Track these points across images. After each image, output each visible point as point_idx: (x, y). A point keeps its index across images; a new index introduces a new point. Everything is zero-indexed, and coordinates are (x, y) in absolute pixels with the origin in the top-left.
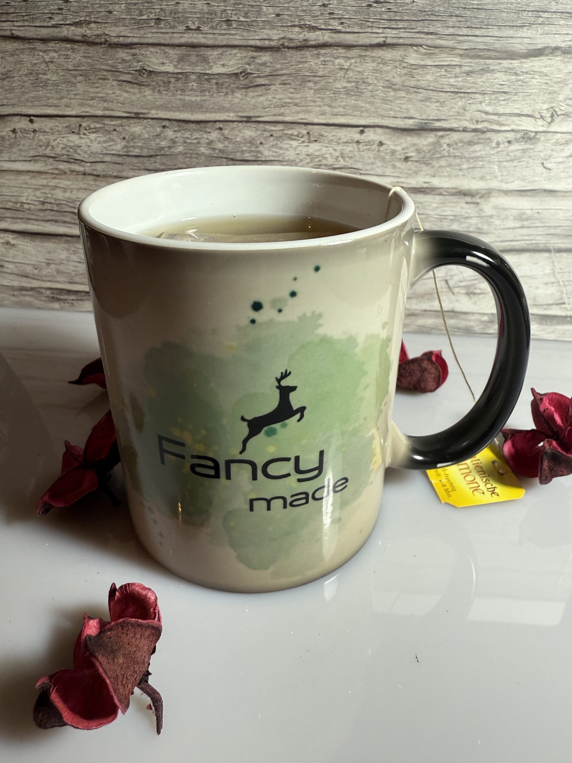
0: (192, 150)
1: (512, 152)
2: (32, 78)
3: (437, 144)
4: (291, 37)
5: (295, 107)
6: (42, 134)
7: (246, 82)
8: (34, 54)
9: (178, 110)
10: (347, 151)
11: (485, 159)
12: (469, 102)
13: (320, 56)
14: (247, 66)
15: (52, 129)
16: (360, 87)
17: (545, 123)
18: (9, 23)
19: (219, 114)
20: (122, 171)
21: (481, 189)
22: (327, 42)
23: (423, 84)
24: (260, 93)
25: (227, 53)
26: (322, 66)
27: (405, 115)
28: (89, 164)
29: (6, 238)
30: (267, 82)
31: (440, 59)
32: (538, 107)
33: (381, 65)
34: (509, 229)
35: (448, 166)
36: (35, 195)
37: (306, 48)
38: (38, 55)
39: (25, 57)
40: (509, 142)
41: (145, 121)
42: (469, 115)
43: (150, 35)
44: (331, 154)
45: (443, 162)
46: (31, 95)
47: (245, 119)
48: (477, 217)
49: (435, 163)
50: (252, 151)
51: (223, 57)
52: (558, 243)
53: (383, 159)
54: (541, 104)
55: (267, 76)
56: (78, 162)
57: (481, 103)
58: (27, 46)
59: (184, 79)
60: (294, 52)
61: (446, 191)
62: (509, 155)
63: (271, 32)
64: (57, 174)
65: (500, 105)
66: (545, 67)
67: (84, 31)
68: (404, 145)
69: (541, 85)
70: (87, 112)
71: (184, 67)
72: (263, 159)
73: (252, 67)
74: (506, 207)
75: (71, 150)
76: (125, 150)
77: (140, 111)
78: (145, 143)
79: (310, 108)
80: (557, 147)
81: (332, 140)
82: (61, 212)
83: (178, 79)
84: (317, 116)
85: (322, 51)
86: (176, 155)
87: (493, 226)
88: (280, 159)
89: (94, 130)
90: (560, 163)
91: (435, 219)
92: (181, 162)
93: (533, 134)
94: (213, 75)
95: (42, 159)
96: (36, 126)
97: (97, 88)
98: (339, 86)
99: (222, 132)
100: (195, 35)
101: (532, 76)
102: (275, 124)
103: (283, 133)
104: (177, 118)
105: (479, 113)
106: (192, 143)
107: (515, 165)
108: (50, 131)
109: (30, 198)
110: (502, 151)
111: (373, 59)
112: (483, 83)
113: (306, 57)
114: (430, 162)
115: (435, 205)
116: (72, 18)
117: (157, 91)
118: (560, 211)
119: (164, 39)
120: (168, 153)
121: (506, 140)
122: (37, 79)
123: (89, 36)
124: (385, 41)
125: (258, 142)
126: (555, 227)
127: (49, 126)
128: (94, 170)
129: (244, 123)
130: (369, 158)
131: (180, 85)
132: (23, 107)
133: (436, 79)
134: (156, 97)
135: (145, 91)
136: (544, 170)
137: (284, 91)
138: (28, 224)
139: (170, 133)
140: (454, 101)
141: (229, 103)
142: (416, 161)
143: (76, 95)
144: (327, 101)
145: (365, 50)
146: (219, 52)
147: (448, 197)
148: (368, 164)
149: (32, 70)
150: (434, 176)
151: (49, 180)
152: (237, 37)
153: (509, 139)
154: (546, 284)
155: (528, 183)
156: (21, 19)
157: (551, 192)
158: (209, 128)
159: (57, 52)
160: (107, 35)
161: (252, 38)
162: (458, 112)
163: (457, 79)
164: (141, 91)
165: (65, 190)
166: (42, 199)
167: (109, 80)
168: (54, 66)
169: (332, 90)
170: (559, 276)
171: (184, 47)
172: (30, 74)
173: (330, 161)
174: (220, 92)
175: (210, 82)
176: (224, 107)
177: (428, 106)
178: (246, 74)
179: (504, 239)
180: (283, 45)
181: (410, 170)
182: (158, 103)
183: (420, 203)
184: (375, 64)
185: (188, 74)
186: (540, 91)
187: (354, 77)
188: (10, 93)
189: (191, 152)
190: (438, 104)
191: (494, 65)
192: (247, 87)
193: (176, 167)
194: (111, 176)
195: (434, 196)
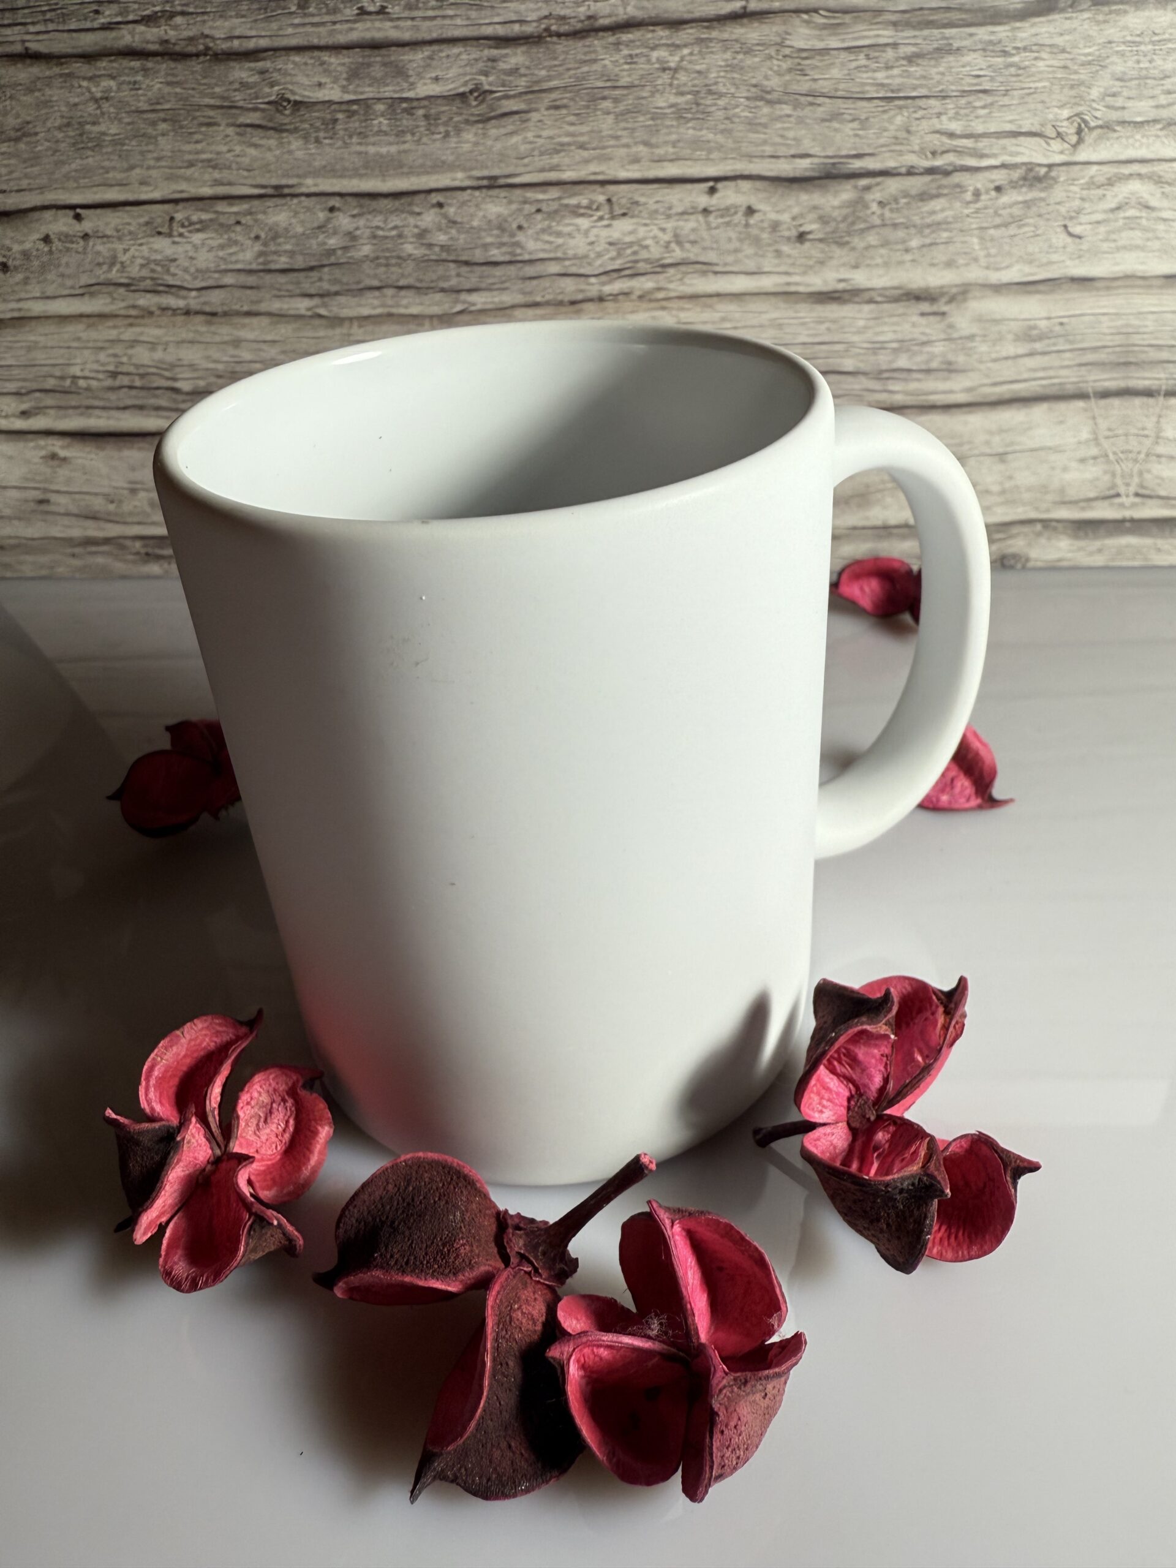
0: (388, 250)
1: (1004, 208)
2: (71, 134)
3: (859, 203)
4: (562, 13)
5: (580, 151)
6: (99, 241)
7: (483, 109)
8: (72, 86)
9: (356, 174)
10: (686, 231)
11: (952, 226)
12: (917, 115)
13: (621, 47)
14: (483, 78)
15: (118, 231)
16: (702, 101)
17: (1066, 146)
18: (19, 27)
19: (435, 177)
20: (259, 302)
21: (951, 286)
22: (634, 17)
23: (824, 86)
24: (510, 128)
25: (444, 54)
26: (626, 67)
27: (792, 152)
28: (194, 293)
29: (50, 448)
30: (523, 106)
31: (856, 35)
32: (1051, 116)
33: (740, 56)
34: (1007, 358)
35: (882, 246)
36: (97, 361)
37: (593, 34)
38: (80, 86)
39: (55, 93)
40: (998, 189)
41: (295, 201)
42: (918, 141)
43: (290, 31)
44: (655, 237)
45: (872, 239)
46: (73, 166)
47: (485, 182)
48: (945, 340)
49: (857, 242)
50: (503, 244)
51: (434, 63)
52: (1105, 380)
53: (757, 241)
54: (1056, 110)
55: (521, 94)
56: (173, 290)
57: (939, 115)
58: (57, 70)
59: (362, 112)
60: (571, 42)
61: (880, 295)
62: (1000, 215)
63: (523, 7)
64: (136, 317)
65: (977, 117)
66: (1061, 35)
67: (163, 32)
68: (796, 210)
69: (1054, 72)
70: (182, 192)
71: (360, 89)
72: (527, 257)
73: (491, 79)
74: (998, 317)
75: (159, 269)
76: (261, 260)
77: (284, 182)
78: (298, 245)
79: (609, 150)
80: (1093, 192)
81: (656, 211)
82: (149, 389)
83: (351, 114)
84: (623, 166)
85: (625, 37)
86: (359, 262)
87: (976, 357)
88: (559, 255)
89: (198, 226)
90: (1098, 222)
91: (862, 351)
92: (368, 276)
93: (1043, 171)
94: (418, 99)
95: (105, 289)
96: (87, 226)
97: (197, 142)
98: (660, 102)
99: (443, 211)
100: (378, 24)
101: (1036, 54)
102: (545, 188)
103: (562, 205)
104: (355, 190)
105: (938, 136)
106: (386, 237)
107: (1012, 233)
108: (115, 234)
109: (88, 366)
110: (986, 208)
111: (725, 44)
112: (938, 77)
113: (595, 52)
114: (847, 239)
115: (861, 323)
116: (139, 9)
117: (313, 140)
118: (1104, 318)
119: (319, 37)
120: (342, 261)
121: (992, 186)
122: (81, 135)
123: (173, 41)
124: (745, 8)
125: (514, 226)
126: (1095, 349)
127: (112, 225)
128: (205, 303)
129: (484, 191)
130: (730, 240)
131: (357, 124)
132: (60, 191)
133: (849, 74)
134: (313, 151)
135: (289, 143)
136: (1069, 240)
137: (556, 120)
138: (90, 416)
139: (344, 221)
140: (885, 116)
141: (452, 154)
142: (821, 240)
143: (158, 159)
144: (640, 135)
145: (707, 28)
146: (426, 53)
147: (886, 306)
148: (729, 252)
149: (71, 118)
150: (856, 267)
151: (122, 330)
152: (459, 21)
153: (997, 184)
154: (1083, 461)
155: (1039, 267)
156: (41, 18)
157: (1084, 282)
158: (417, 205)
159: (113, 78)
160: (207, 36)
161: (487, 21)
162: (896, 138)
163: (890, 72)
164: (282, 143)
165: (153, 346)
166: (111, 368)
167: (219, 125)
168: (111, 106)
169: (648, 112)
170: (1106, 444)
171: (358, 50)
172: (68, 125)
173: (655, 252)
174: (433, 133)
175: (413, 114)
176: (444, 162)
177: (836, 130)
178: (480, 93)
179: (998, 379)
180: (547, 30)
181: (810, 257)
182: (317, 164)
183: (834, 321)
184: (728, 55)
185: (370, 102)
186: (1052, 84)
187: (690, 84)
188: (32, 166)
189: (388, 254)
190: (855, 125)
191: (961, 39)
192: (485, 120)
193: (361, 286)
194: (238, 314)
195: (857, 307)
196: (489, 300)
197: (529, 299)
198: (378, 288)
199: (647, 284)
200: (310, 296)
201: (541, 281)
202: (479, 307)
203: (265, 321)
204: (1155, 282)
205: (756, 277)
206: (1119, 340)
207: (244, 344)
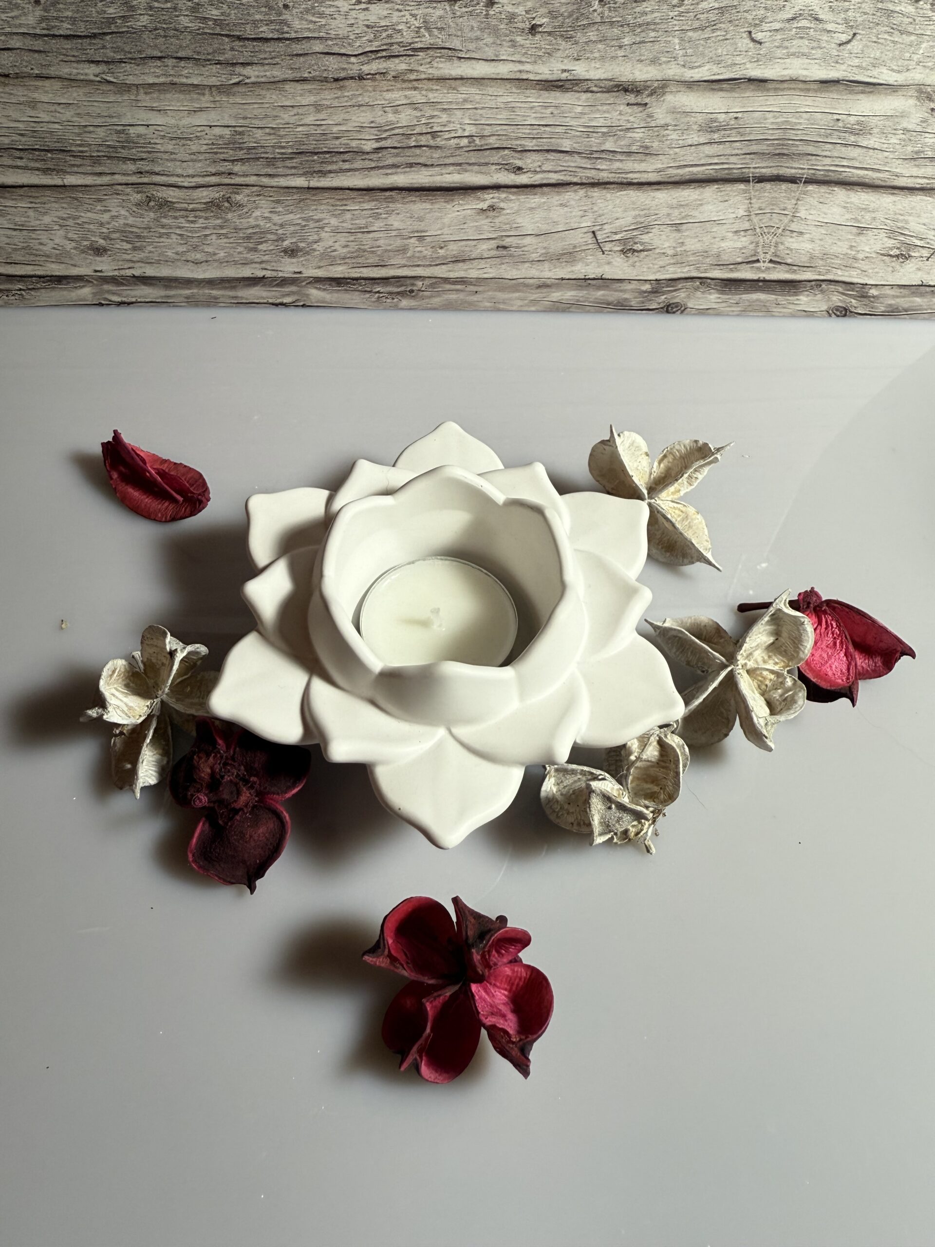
0: (165, 21)
10: (434, 15)
11: (659, 27)
20: (48, 65)
21: (654, 81)
34: (691, 146)
35: (600, 41)
44: (407, 23)
45: (592, 35)
48: (643, 128)
49: (579, 36)
50: (272, 22)
52: (762, 167)
53: (495, 31)
61: (596, 86)
62: (698, 19)
68: (529, 4)
72: (293, 35)
74: (688, 109)
76: (44, 25)
86: (139, 32)
87: (667, 143)
88: (323, 34)
90: (777, 30)
91: (578, 133)
92: (149, 45)
107: (706, 36)
114: (572, 33)
115: (579, 109)
118: (768, 115)
120: (122, 30)
126: (760, 141)
130: (472, 28)
136: (751, 45)
142: (549, 33)
147: (599, 94)
148: (471, 40)
150: (577, 59)
154: (737, 232)
155: (726, 67)
157: (758, 82)
173: (408, 36)
179: (682, 163)
181: (541, 49)
183: (557, 106)
189: (164, 26)
193: (143, 56)
194: (30, 76)
195: (577, 95)
196: (262, 74)
197: (298, 75)
198: (160, 58)
199: (400, 65)
200: (97, 62)
201: (306, 58)
202: (253, 79)
203: (57, 84)
204: (813, 86)
205: (493, 64)
206: (778, 134)
207: (39, 105)
